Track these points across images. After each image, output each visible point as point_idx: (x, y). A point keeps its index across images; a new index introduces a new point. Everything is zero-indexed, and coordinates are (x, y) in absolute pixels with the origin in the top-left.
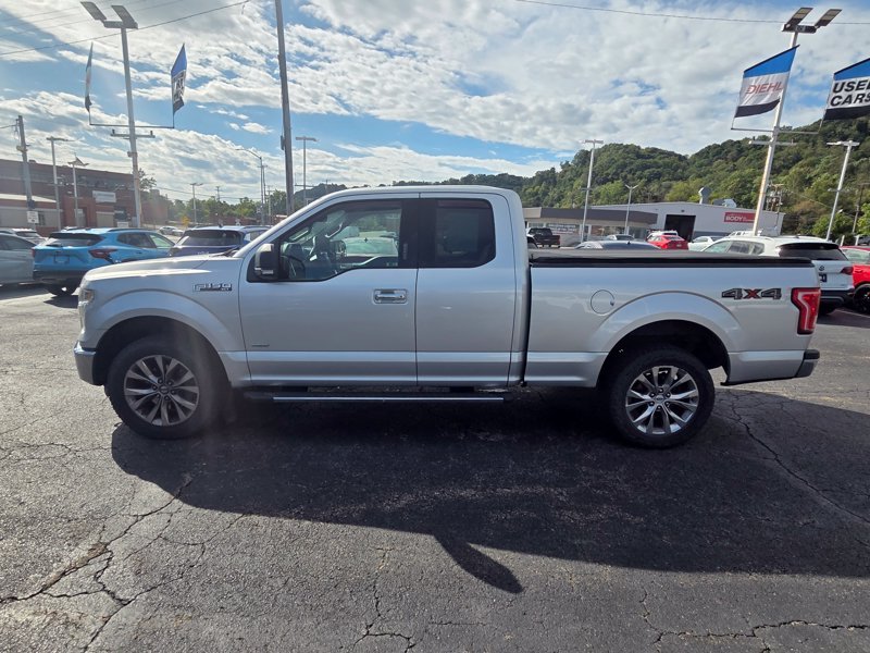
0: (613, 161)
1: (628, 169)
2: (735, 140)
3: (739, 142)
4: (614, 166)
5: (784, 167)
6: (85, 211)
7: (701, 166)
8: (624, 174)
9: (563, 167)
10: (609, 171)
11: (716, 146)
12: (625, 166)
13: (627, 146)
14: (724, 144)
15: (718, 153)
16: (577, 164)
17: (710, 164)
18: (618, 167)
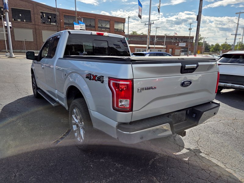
6: (172, 50)
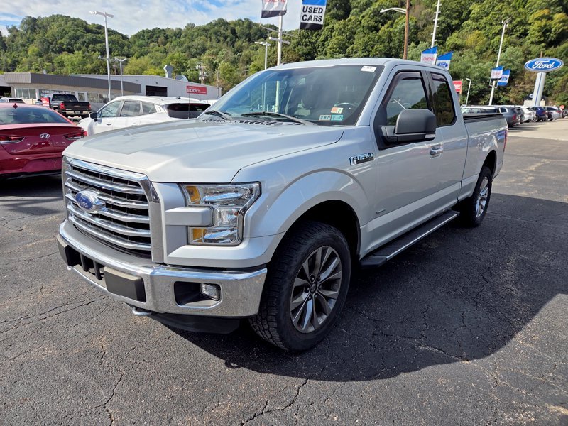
0: (64, 33)
1: (80, 41)
2: (161, 28)
3: (164, 30)
4: (67, 36)
5: (197, 54)
7: (141, 46)
8: (78, 45)
9: (10, 31)
10: (62, 41)
11: (149, 31)
12: (77, 38)
13: (74, 20)
14: (154, 30)
15: (151, 37)
16: (26, 30)
17: (147, 45)
18: (71, 39)
